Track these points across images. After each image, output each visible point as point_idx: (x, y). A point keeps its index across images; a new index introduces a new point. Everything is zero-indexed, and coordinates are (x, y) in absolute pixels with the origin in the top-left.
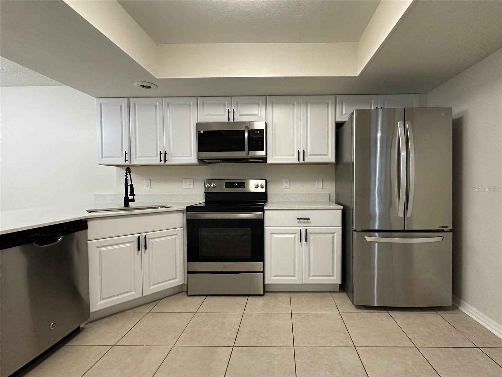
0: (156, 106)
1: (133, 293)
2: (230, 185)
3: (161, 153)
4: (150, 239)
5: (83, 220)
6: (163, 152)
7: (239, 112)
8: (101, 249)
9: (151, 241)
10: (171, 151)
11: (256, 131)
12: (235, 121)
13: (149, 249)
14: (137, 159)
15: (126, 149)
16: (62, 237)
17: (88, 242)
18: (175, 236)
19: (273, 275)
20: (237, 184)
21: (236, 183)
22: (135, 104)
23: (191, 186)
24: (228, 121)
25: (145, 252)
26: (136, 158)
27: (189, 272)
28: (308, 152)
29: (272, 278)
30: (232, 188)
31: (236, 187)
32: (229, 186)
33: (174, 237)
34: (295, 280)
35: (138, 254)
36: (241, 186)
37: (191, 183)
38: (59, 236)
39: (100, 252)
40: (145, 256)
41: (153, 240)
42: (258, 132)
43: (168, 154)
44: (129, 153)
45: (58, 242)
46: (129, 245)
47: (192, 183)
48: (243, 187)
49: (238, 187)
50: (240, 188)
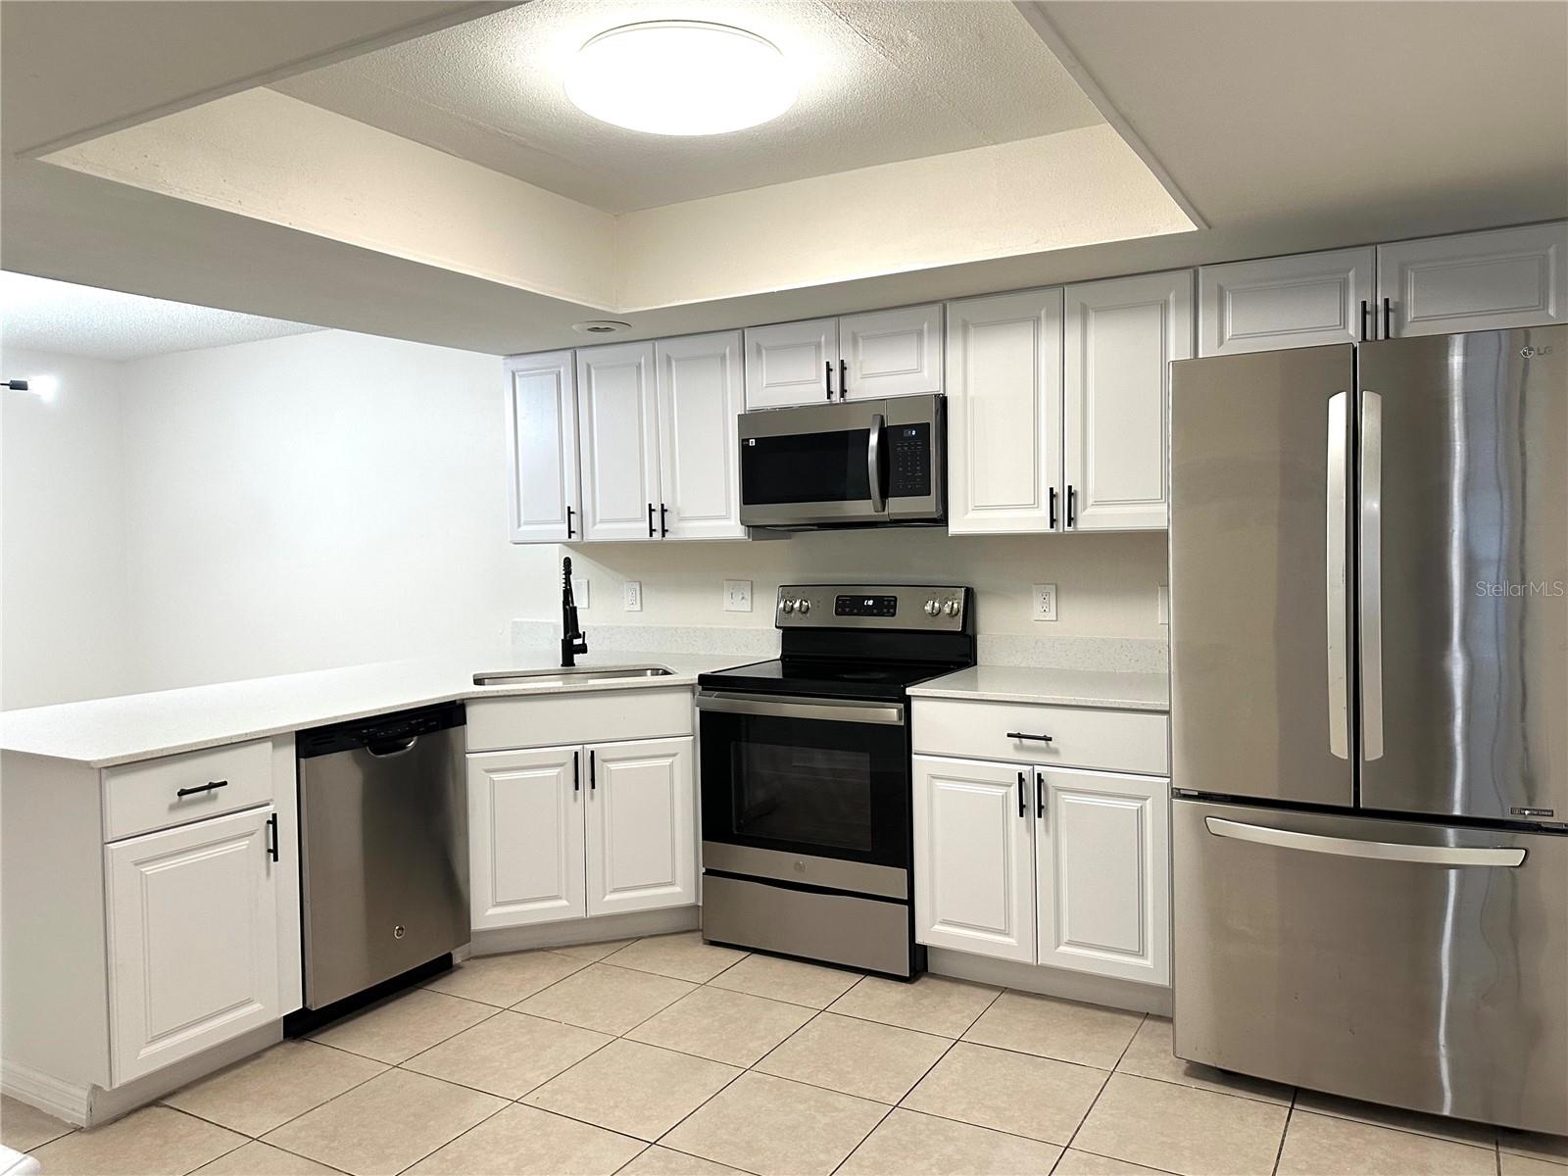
0: (639, 367)
1: (564, 903)
2: (849, 604)
3: (651, 510)
4: (605, 761)
5: (458, 702)
6: (656, 506)
7: (861, 368)
8: (496, 777)
9: (608, 768)
10: (677, 502)
11: (905, 431)
12: (850, 396)
13: (602, 789)
14: (596, 528)
15: (571, 501)
16: (415, 738)
17: (467, 755)
18: (671, 760)
19: (939, 919)
20: (871, 603)
21: (869, 598)
22: (588, 366)
23: (746, 606)
24: (824, 399)
25: (592, 798)
26: (594, 524)
27: (708, 872)
28: (1091, 493)
29: (938, 928)
30: (855, 615)
31: (869, 612)
32: (847, 610)
33: (667, 762)
34: (1010, 946)
35: (575, 799)
36: (885, 611)
37: (746, 596)
38: (410, 735)
39: (493, 782)
40: (593, 807)
41: (613, 766)
42: (914, 433)
43: (671, 512)
44: (579, 513)
45: (408, 750)
46: (554, 772)
47: (748, 596)
48: (888, 612)
49: (875, 611)
50: (881, 614)
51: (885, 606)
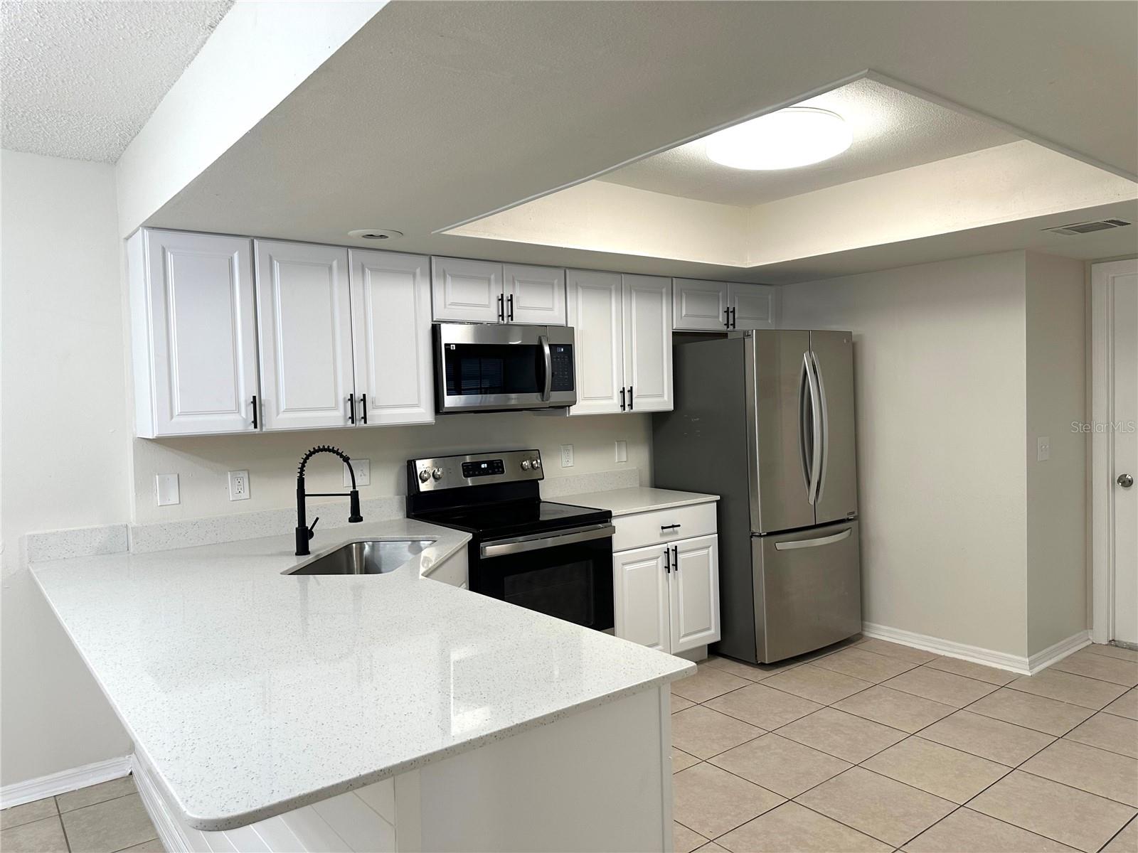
0: (330, 268)
2: (470, 470)
10: (372, 393)
11: (558, 348)
12: (513, 320)
14: (278, 417)
20: (485, 466)
21: (484, 462)
23: (365, 480)
24: (496, 320)
26: (278, 414)
30: (477, 476)
31: (485, 473)
32: (471, 473)
36: (496, 470)
42: (562, 350)
47: (366, 472)
48: (499, 471)
49: (490, 471)
50: (494, 473)
51: (496, 467)
